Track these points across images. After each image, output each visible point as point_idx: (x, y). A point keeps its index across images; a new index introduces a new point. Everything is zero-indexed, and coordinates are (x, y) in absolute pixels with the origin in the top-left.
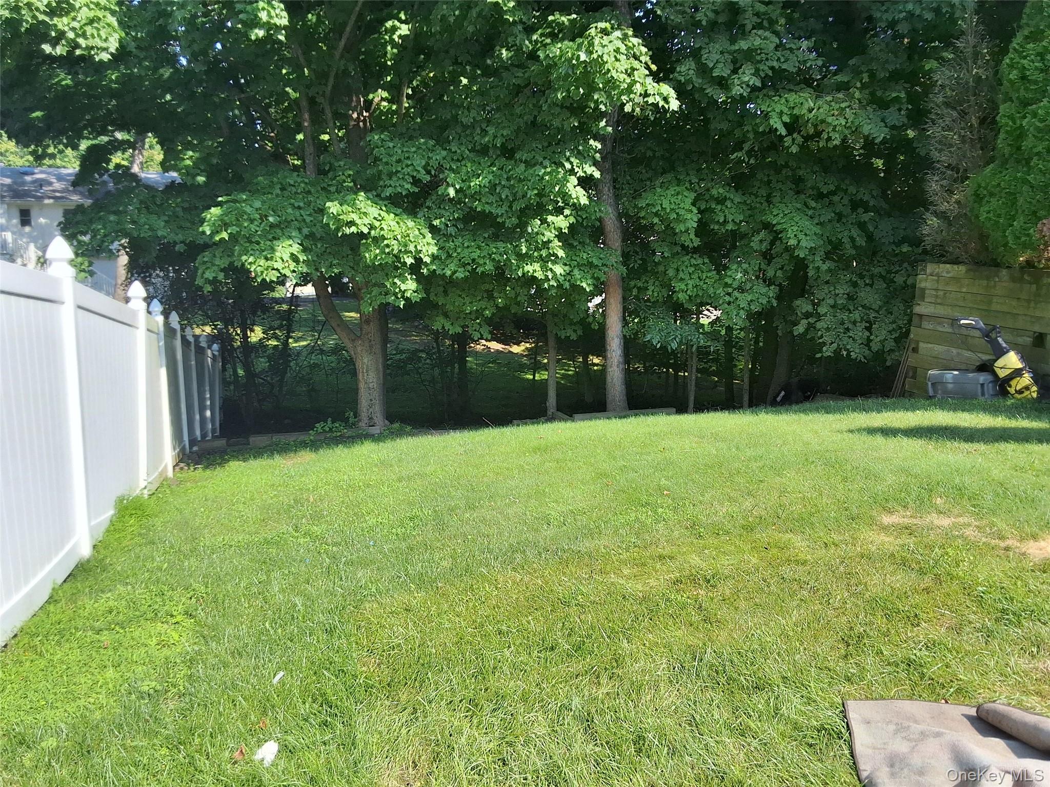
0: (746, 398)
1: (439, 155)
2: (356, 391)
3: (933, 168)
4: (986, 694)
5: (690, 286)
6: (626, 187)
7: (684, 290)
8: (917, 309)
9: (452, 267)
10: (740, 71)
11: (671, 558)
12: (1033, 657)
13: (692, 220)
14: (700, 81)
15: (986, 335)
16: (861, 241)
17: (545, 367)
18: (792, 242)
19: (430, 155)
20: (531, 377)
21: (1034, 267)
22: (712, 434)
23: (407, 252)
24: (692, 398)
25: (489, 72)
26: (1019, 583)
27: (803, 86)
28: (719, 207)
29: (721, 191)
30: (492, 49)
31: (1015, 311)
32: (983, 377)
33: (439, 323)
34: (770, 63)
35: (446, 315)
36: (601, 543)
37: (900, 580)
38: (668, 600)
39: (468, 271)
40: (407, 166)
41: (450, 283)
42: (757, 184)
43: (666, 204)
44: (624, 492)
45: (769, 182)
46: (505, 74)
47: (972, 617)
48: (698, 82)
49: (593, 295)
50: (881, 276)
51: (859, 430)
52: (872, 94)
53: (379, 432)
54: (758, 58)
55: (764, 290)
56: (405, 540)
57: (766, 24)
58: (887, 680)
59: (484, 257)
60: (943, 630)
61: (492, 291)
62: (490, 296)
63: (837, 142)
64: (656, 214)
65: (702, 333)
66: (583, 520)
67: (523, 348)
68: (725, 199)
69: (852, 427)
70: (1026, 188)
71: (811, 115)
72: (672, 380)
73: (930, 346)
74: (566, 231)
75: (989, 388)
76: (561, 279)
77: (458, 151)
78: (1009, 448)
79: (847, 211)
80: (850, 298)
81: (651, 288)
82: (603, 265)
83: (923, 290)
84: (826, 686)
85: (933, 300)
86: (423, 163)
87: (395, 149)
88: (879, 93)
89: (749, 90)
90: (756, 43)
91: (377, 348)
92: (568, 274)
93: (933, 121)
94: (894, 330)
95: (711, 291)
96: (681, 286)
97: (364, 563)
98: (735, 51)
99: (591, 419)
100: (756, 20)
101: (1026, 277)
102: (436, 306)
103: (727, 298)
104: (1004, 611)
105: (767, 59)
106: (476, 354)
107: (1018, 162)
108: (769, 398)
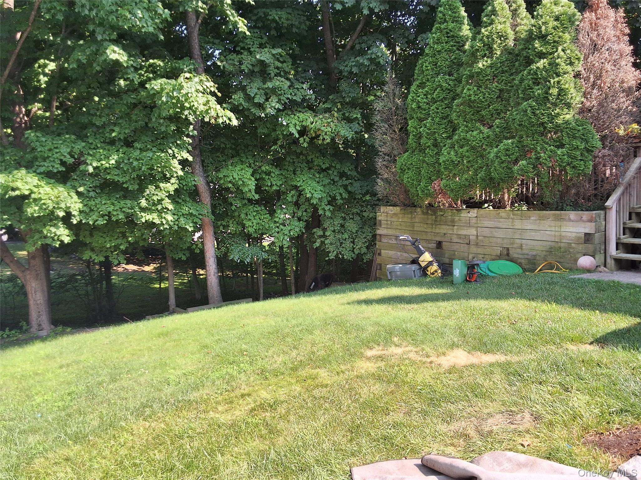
0: (293, 288)
1: (80, 146)
2: (26, 306)
3: (379, 155)
4: (427, 450)
5: (254, 224)
6: (210, 165)
7: (251, 225)
8: (378, 232)
9: (94, 217)
10: (270, 100)
11: (249, 395)
12: (449, 424)
13: (252, 184)
14: (247, 104)
15: (413, 244)
16: (345, 195)
17: (167, 279)
18: (309, 195)
19: (73, 145)
20: (158, 286)
21: (433, 206)
22: (272, 313)
23: (59, 208)
24: (262, 291)
25: (112, 94)
26: (438, 381)
27: (307, 109)
28: (267, 177)
29: (267, 167)
30: (114, 80)
31: (426, 230)
32: (414, 267)
33: (87, 255)
34: (286, 96)
35: (92, 250)
36: (204, 392)
37: (378, 388)
38: (247, 423)
39: (106, 220)
40: (57, 153)
41: (94, 229)
42: (287, 163)
43: (236, 176)
44: (218, 356)
45: (294, 162)
46: (124, 96)
47: (416, 405)
48: (246, 105)
49: (194, 232)
50: (357, 213)
51: (353, 302)
52: (344, 114)
53: (46, 334)
54: (279, 92)
55: (297, 224)
56: (64, 410)
57: (282, 74)
58: (373, 451)
59: (116, 211)
60: (402, 415)
61: (125, 232)
62: (124, 235)
63: (329, 141)
64: (230, 182)
65: (264, 252)
66: (192, 379)
67: (152, 268)
68: (270, 172)
69: (350, 301)
70: (425, 165)
71: (312, 126)
72: (250, 280)
73: (387, 251)
74: (173, 193)
75: (418, 273)
76: (172, 223)
77: (94, 143)
78: (429, 305)
79: (337, 179)
80: (342, 226)
81: (231, 225)
82: (199, 214)
83: (380, 221)
84: (340, 461)
85: (385, 226)
86: (69, 150)
87: (47, 142)
88: (347, 115)
89: (276, 111)
90: (277, 84)
91: (42, 275)
92: (177, 220)
93: (376, 130)
94: (366, 242)
95: (267, 226)
96: (248, 224)
97: (34, 431)
98: (266, 88)
99: (197, 311)
100: (276, 71)
101: (429, 212)
102: (85, 245)
103: (277, 229)
104: (432, 399)
105: (285, 94)
106: (118, 274)
107: (420, 151)
108: (306, 287)
